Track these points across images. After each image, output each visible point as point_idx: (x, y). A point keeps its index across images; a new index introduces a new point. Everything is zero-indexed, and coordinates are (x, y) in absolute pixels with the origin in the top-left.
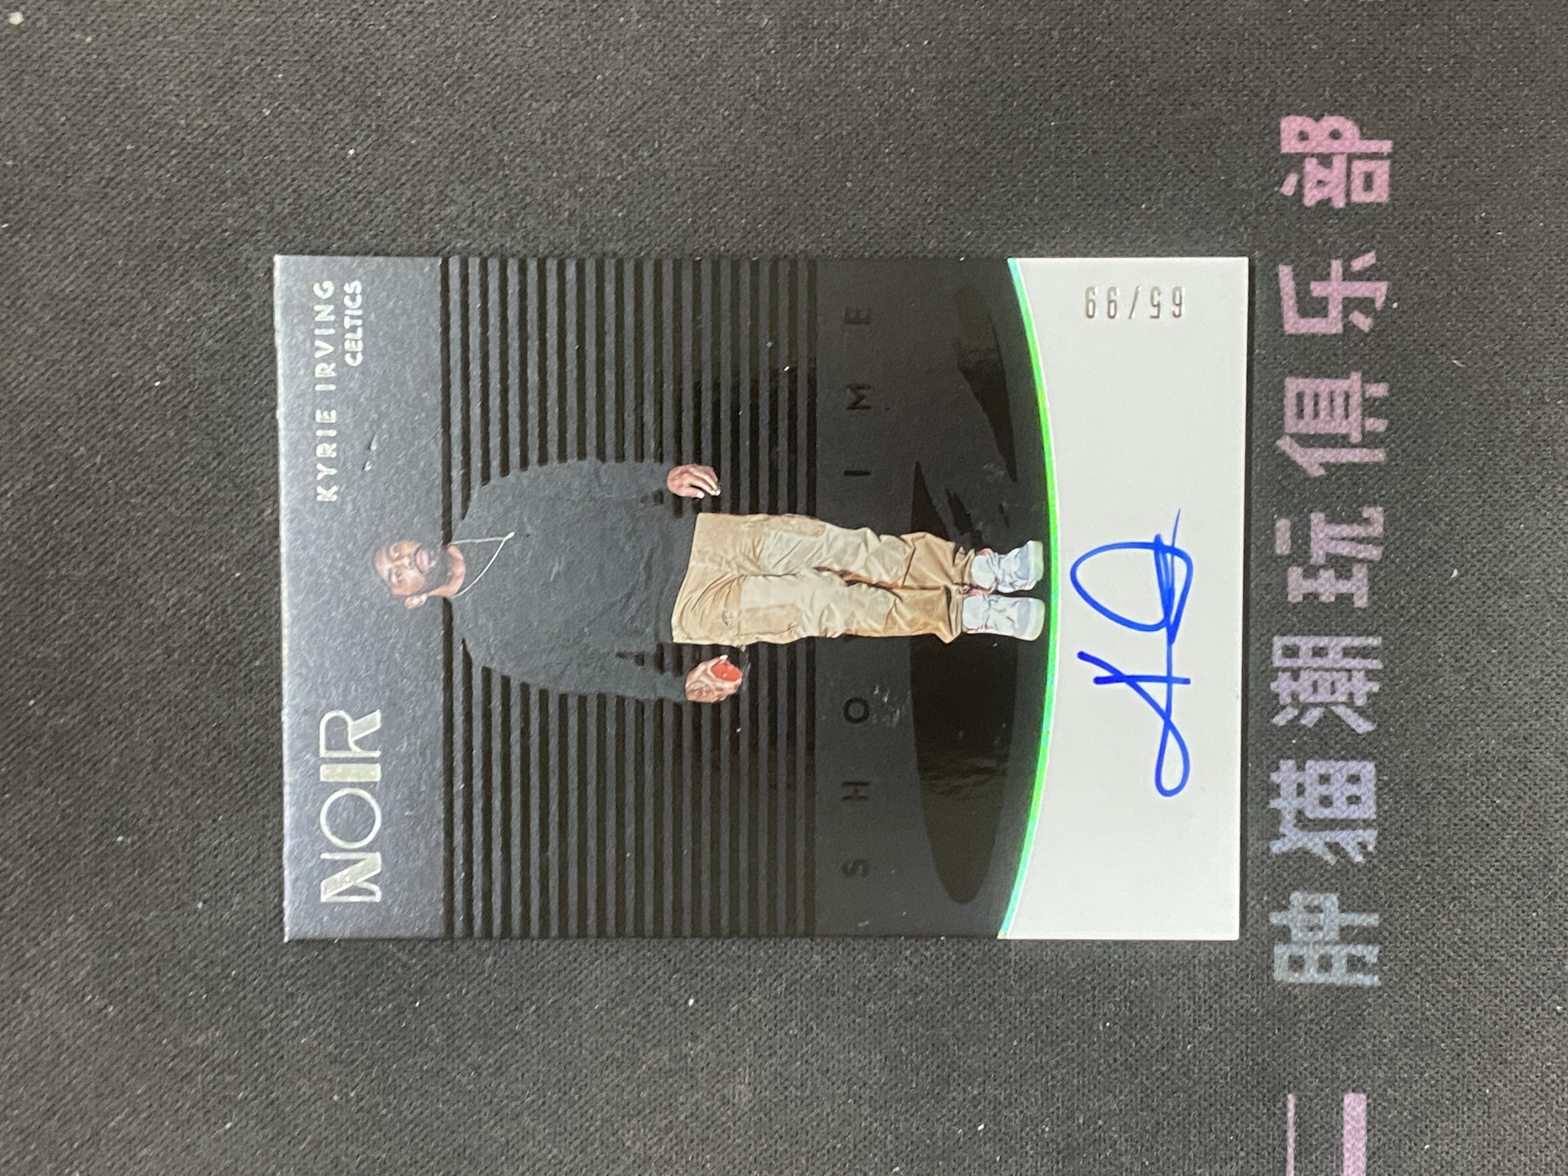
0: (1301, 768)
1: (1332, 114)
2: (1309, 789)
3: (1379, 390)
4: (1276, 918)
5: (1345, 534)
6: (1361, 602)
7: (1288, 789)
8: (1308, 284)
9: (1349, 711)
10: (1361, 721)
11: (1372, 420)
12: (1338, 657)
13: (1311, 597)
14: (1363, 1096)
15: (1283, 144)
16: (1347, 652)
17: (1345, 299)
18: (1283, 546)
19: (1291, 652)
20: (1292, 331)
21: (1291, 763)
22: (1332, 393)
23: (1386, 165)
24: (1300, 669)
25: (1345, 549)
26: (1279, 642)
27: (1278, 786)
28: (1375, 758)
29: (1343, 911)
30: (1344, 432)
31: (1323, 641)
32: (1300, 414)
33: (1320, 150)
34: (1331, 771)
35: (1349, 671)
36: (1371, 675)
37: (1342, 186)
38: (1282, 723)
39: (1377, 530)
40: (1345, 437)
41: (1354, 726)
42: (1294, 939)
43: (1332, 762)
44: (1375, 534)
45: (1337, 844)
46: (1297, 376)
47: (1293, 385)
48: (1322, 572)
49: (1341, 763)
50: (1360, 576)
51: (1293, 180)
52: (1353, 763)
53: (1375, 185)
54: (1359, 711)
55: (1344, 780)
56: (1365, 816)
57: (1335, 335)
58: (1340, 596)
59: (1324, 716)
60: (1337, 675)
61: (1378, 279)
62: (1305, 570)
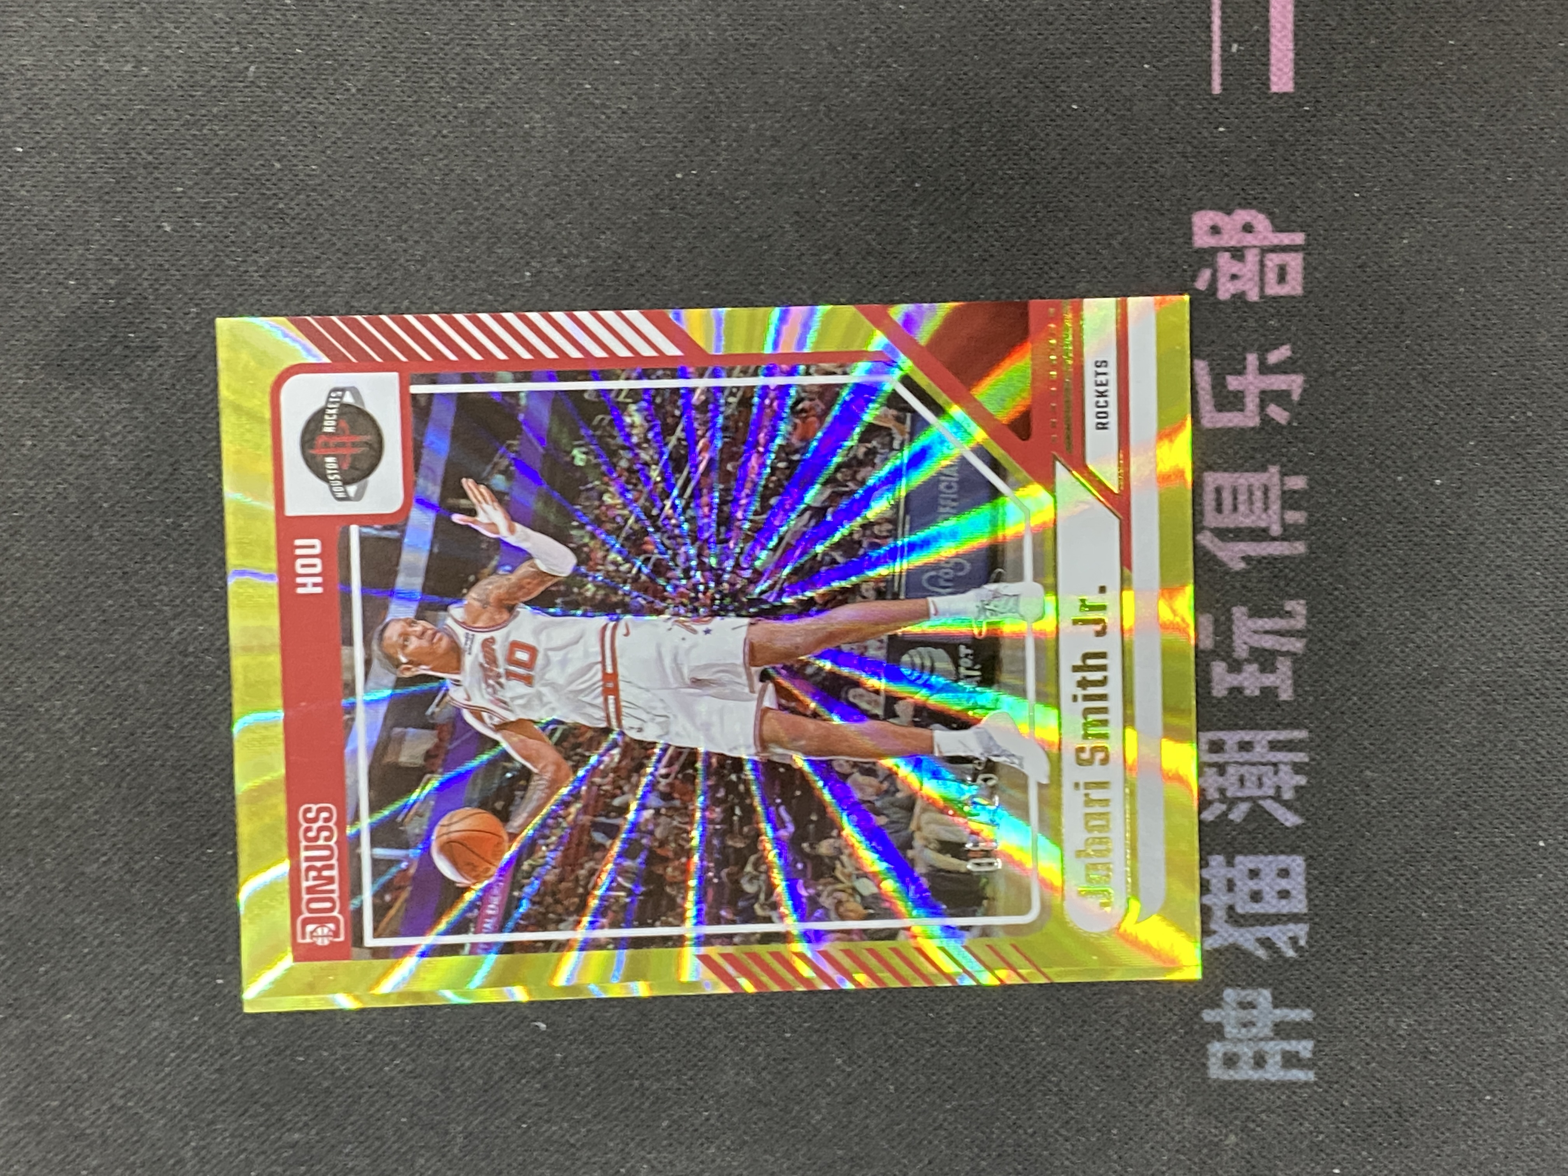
0: (1230, 863)
1: (1243, 207)
2: (1239, 883)
3: (1298, 483)
4: (1209, 1016)
5: (1267, 628)
6: (1286, 694)
7: (1217, 884)
8: (1224, 378)
9: (1276, 805)
10: (1289, 815)
11: (1291, 513)
12: (1265, 750)
13: (1236, 691)
15: (1195, 238)
16: (1274, 746)
17: (1261, 392)
18: (1205, 641)
19: (1217, 747)
20: (1209, 426)
21: (1220, 859)
22: (1251, 486)
23: (1299, 257)
24: (1227, 763)
25: (1268, 643)
26: (1205, 737)
27: (1208, 881)
28: (1304, 851)
29: (1276, 1006)
30: (1264, 525)
31: (1248, 736)
32: (1219, 509)
33: (1233, 243)
34: (1261, 866)
35: (1275, 765)
36: (1298, 768)
37: (1257, 278)
38: (1211, 818)
39: (1300, 623)
40: (1265, 530)
41: (1282, 820)
42: (1228, 1036)
43: (1262, 857)
44: (1298, 627)
45: (1268, 939)
46: (1215, 471)
47: (1212, 479)
48: (1246, 666)
49: (1271, 858)
50: (1284, 669)
51: (1206, 274)
52: (1282, 857)
53: (1288, 278)
54: (1287, 805)
55: (1273, 874)
56: (1295, 911)
57: (1253, 429)
58: (1264, 690)
59: (1252, 811)
60: (1264, 769)
61: (1294, 372)
62: (1229, 665)
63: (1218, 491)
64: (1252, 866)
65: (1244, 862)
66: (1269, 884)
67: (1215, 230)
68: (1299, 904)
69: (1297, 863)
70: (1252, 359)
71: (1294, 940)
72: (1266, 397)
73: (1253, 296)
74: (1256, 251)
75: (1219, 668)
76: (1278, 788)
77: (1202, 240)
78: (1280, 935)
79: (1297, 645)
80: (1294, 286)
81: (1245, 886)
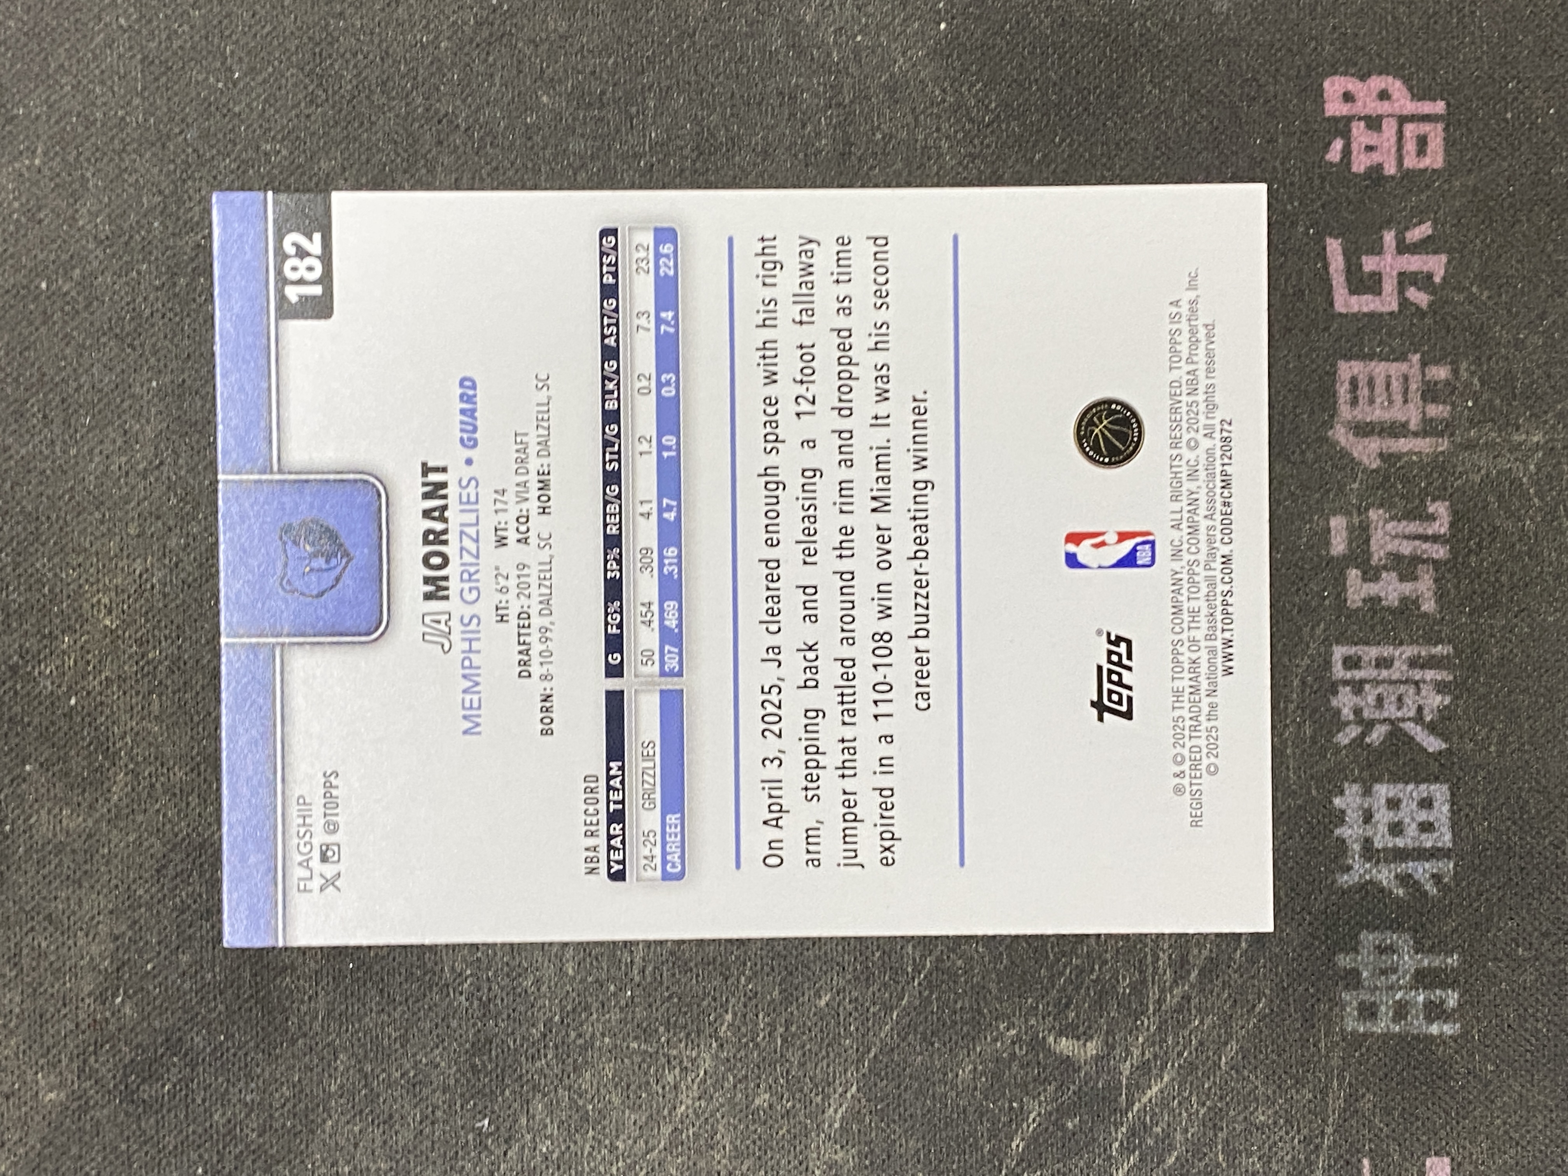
0: (1367, 792)
1: (1380, 74)
2: (1377, 817)
3: (1441, 373)
4: (1344, 961)
5: (1407, 531)
6: (1429, 606)
7: (1353, 816)
8: (1359, 258)
9: (1419, 728)
10: (1432, 738)
11: (1434, 406)
12: (1405, 668)
13: (1373, 601)
14: (1447, 1160)
15: (1327, 106)
16: (1413, 663)
17: (1401, 274)
18: (1339, 546)
19: (1352, 663)
20: (1343, 310)
21: (1356, 787)
22: (1389, 377)
23: (1440, 126)
24: (1362, 682)
25: (1406, 548)
26: (1339, 652)
27: (1343, 812)
28: (1447, 781)
30: (1404, 419)
31: (1387, 651)
32: (1354, 402)
33: (1368, 111)
34: (1401, 795)
35: (1417, 683)
36: (1441, 687)
37: (1394, 150)
38: (1346, 741)
39: (1441, 527)
40: (1405, 425)
41: (1425, 744)
42: (1366, 983)
43: (1400, 786)
44: (1442, 531)
45: (1410, 876)
46: (1350, 359)
47: (1347, 369)
48: (1384, 575)
49: (1411, 787)
50: (1427, 577)
51: (1338, 145)
52: (1423, 787)
55: (1414, 806)
56: (1440, 845)
57: (1391, 314)
58: (1404, 600)
59: (1391, 735)
61: (1435, 252)
62: (1364, 573)
67: (1348, 97)
69: (1440, 792)
70: (1389, 238)
71: (1437, 878)
72: (1405, 279)
73: (1390, 169)
77: (1334, 108)
79: (1440, 552)
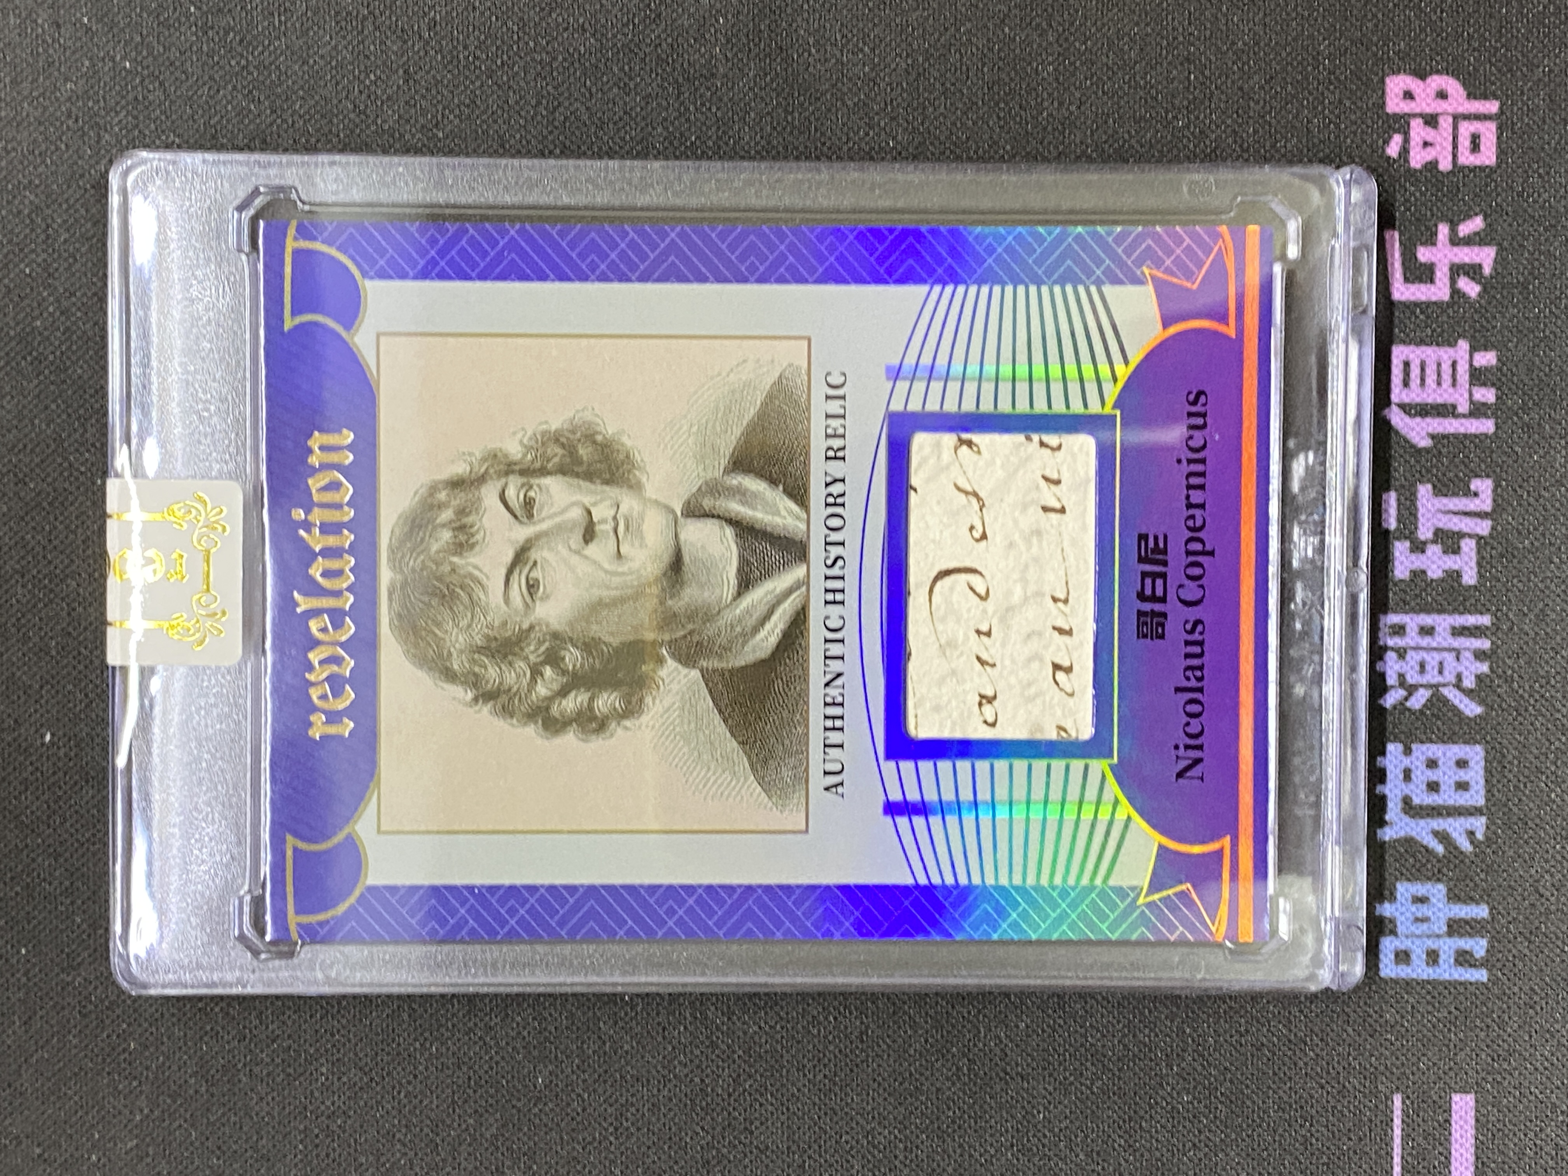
29: (1451, 902)
53: (1482, 148)
54: (1468, 693)
60: (1446, 655)
63: (1407, 364)
64: (1430, 754)
65: (1422, 751)
66: (1447, 775)
68: (1477, 797)
74: (1450, 120)
75: (1400, 549)
76: (1459, 677)
78: (1456, 828)
80: (1488, 156)
81: (1421, 775)
